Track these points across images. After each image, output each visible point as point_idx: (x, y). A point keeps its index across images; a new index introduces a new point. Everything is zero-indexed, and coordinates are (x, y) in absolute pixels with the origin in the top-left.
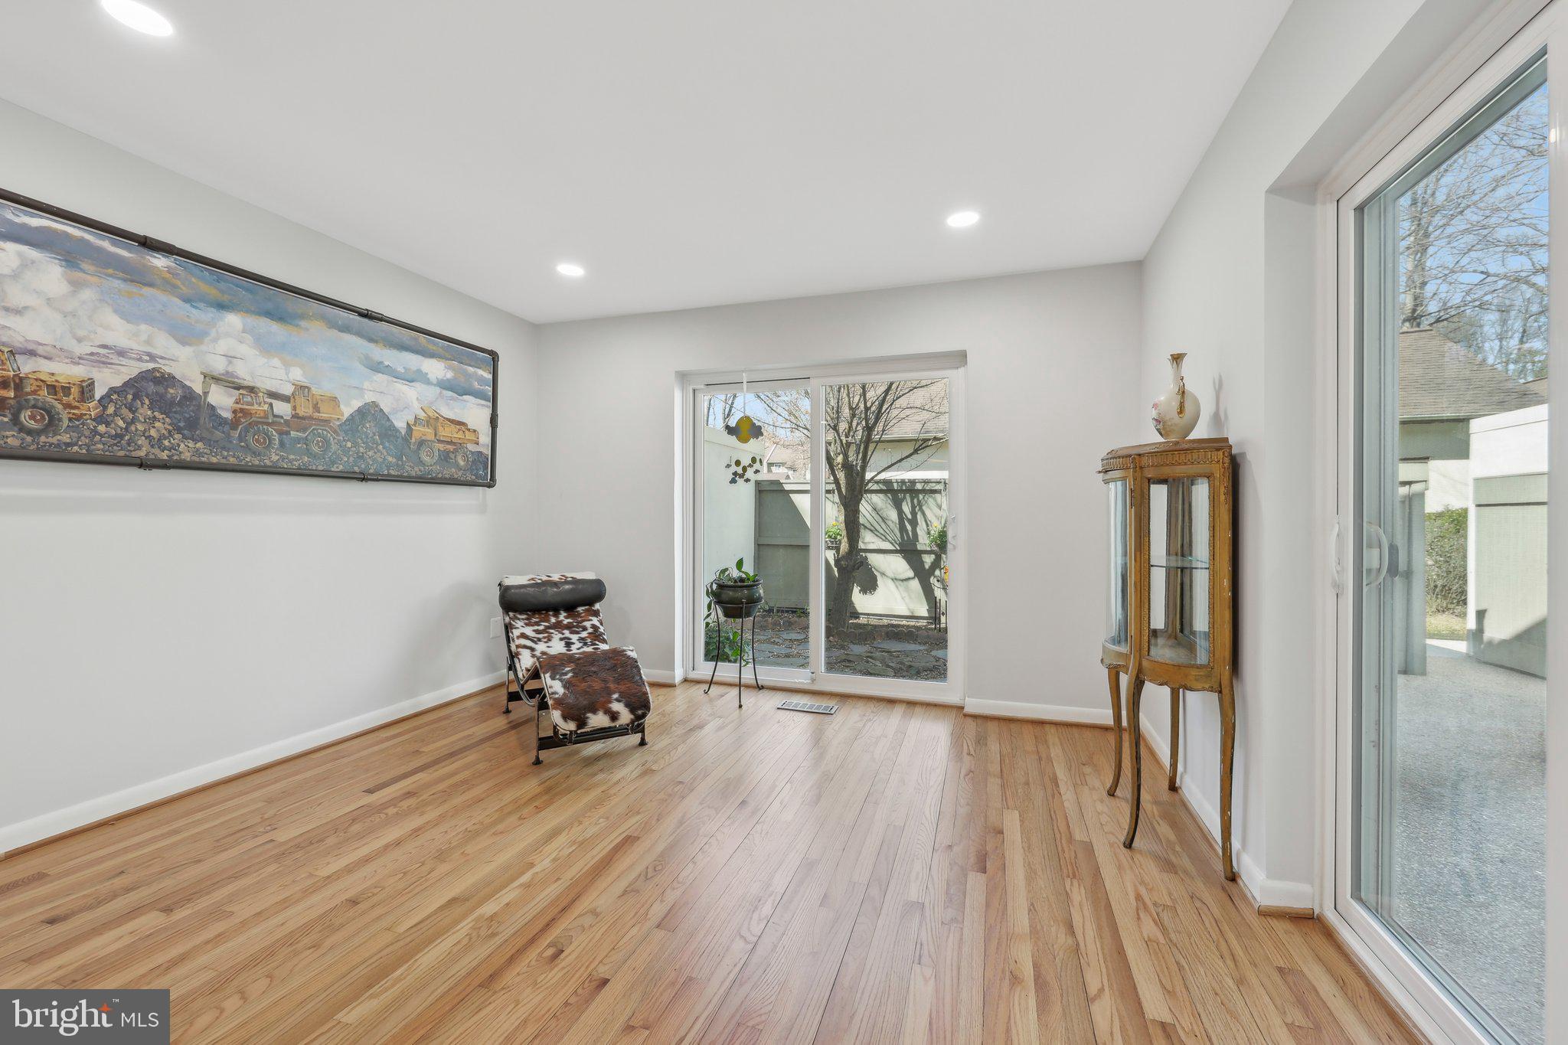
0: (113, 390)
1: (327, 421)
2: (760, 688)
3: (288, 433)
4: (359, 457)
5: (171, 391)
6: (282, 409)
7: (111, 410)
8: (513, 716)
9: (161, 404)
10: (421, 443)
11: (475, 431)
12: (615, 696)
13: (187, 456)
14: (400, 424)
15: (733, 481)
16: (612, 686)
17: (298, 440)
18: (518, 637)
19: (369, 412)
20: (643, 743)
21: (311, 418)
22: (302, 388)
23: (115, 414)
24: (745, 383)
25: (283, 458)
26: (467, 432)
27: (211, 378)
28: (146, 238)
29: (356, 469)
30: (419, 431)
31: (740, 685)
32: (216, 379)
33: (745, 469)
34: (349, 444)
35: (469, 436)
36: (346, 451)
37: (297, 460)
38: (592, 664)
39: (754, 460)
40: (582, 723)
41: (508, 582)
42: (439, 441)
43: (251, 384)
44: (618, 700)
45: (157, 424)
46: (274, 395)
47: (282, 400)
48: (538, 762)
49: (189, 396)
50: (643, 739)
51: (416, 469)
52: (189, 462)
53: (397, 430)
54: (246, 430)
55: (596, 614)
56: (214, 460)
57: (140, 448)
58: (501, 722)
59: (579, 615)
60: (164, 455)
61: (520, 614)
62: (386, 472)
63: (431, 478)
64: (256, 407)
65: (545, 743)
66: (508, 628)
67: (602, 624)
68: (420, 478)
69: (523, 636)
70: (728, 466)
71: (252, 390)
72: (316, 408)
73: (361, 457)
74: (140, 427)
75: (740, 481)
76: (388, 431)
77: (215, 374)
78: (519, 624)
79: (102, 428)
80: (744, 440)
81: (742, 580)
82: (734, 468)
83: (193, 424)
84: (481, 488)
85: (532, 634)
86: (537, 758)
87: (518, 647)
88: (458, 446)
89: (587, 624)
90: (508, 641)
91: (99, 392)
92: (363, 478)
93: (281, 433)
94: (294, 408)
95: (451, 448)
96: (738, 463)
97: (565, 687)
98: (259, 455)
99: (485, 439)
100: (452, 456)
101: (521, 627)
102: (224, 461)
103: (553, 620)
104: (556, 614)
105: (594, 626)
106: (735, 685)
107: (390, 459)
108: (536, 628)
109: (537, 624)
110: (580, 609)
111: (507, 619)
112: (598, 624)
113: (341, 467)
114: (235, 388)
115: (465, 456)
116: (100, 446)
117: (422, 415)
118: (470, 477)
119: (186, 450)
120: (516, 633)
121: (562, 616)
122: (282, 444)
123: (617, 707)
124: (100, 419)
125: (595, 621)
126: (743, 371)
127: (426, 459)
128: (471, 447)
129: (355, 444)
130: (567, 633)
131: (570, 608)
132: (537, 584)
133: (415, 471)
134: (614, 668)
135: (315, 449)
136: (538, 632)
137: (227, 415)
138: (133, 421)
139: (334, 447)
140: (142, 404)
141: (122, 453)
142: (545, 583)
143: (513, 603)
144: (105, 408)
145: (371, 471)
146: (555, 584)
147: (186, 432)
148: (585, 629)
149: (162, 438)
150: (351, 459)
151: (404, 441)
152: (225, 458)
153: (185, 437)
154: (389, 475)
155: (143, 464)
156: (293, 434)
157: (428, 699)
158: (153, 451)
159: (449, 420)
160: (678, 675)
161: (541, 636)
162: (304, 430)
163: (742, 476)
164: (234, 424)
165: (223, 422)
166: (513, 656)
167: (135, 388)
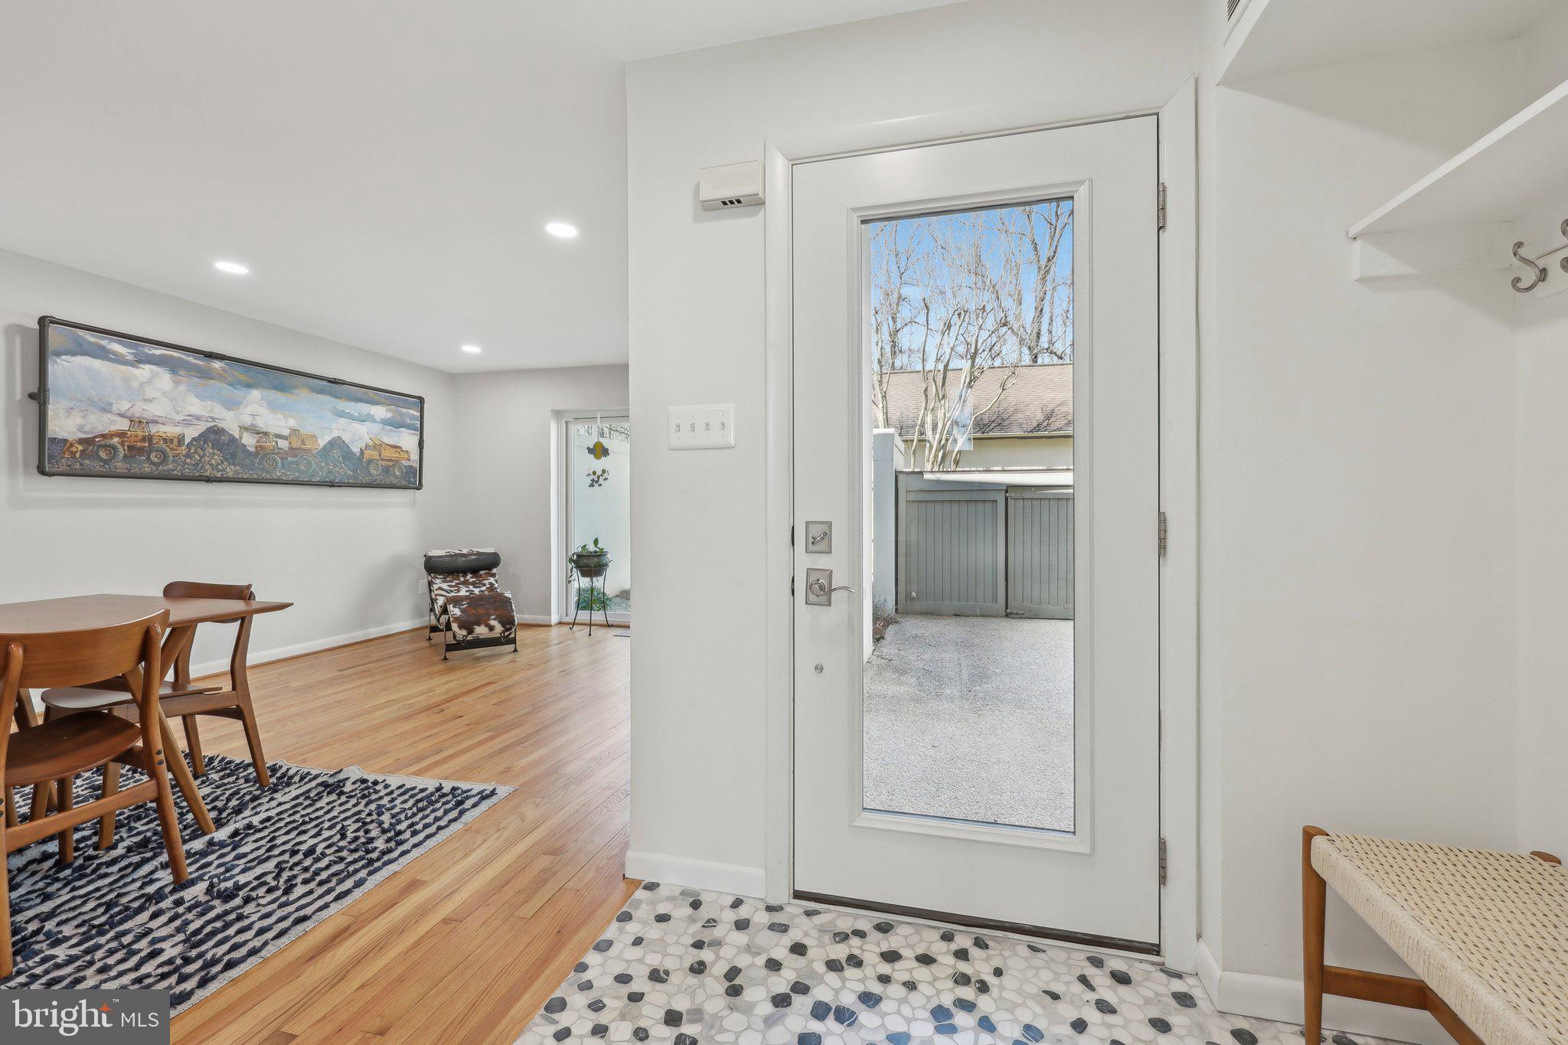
0: (194, 439)
1: (309, 450)
2: (609, 626)
3: (286, 459)
4: (329, 472)
5: (223, 438)
6: (283, 444)
7: (192, 450)
8: (432, 642)
9: (218, 446)
10: (370, 461)
11: (407, 452)
12: (493, 617)
13: (231, 475)
14: (356, 450)
15: (592, 485)
16: (492, 612)
17: (292, 463)
18: (436, 589)
19: (336, 443)
20: (515, 650)
21: (300, 449)
22: (294, 431)
23: (195, 452)
24: (599, 418)
25: (283, 474)
26: (401, 453)
27: (244, 428)
28: (211, 353)
29: (327, 480)
30: (368, 454)
31: (590, 625)
32: (246, 429)
33: (598, 477)
34: (323, 464)
35: (403, 455)
36: (321, 468)
37: (291, 475)
38: (481, 601)
39: (604, 471)
40: (471, 631)
41: (430, 554)
42: (382, 460)
43: (266, 431)
44: (494, 619)
45: (216, 457)
46: (278, 436)
47: (283, 439)
48: (445, 659)
49: (232, 440)
50: (515, 648)
51: (366, 478)
52: (233, 478)
53: (354, 454)
54: (262, 458)
55: (494, 575)
56: (245, 476)
57: (207, 471)
58: (426, 644)
59: (481, 576)
60: (219, 475)
61: (439, 575)
62: (347, 481)
63: (377, 484)
64: (268, 444)
65: (450, 648)
66: (430, 584)
67: (497, 582)
68: (369, 484)
69: (440, 588)
70: (589, 475)
71: (266, 434)
72: (303, 442)
73: (331, 472)
74: (207, 459)
75: (596, 485)
76: (348, 454)
77: (246, 426)
78: (438, 581)
79: (188, 460)
80: (598, 457)
81: (596, 552)
82: (592, 477)
83: (233, 456)
84: (412, 490)
85: (447, 588)
86: (445, 656)
87: (436, 595)
88: (396, 462)
89: (486, 582)
90: (430, 591)
91: (187, 440)
92: (332, 485)
93: (282, 459)
94: (290, 443)
95: (391, 464)
96: (594, 473)
97: (461, 612)
98: (270, 472)
99: (415, 457)
100: (391, 469)
101: (439, 583)
102: (250, 477)
103: (462, 579)
104: (465, 575)
105: (491, 583)
106: (587, 625)
107: (349, 472)
108: (450, 584)
109: (451, 581)
110: (482, 572)
111: (430, 578)
112: (494, 583)
113: (318, 479)
114: (256, 433)
115: (400, 469)
116: (187, 471)
117: (370, 443)
118: (404, 483)
119: (230, 471)
120: (435, 587)
121: (469, 576)
122: (282, 464)
123: (493, 623)
124: (188, 456)
125: (492, 580)
126: (598, 411)
127: (374, 472)
128: (405, 463)
129: (327, 464)
130: (471, 587)
131: (475, 571)
132: (451, 555)
133: (367, 480)
134: (495, 602)
135: (303, 468)
136: (450, 586)
137: (252, 449)
138: (203, 456)
139: (314, 466)
140: (208, 446)
141: (197, 474)
142: (456, 555)
143: (433, 567)
144: (190, 449)
145: (337, 480)
146: (464, 555)
147: (230, 461)
148: (484, 585)
149: (218, 464)
150: (325, 473)
151: (359, 461)
152: (251, 475)
153: (230, 464)
154: (348, 483)
155: (209, 480)
156: (289, 459)
157: (375, 632)
158: (213, 472)
159: (389, 445)
160: (554, 619)
161: (453, 589)
162: (296, 456)
163: (597, 482)
164: (256, 454)
165: (250, 454)
166: (433, 601)
167: (204, 437)
